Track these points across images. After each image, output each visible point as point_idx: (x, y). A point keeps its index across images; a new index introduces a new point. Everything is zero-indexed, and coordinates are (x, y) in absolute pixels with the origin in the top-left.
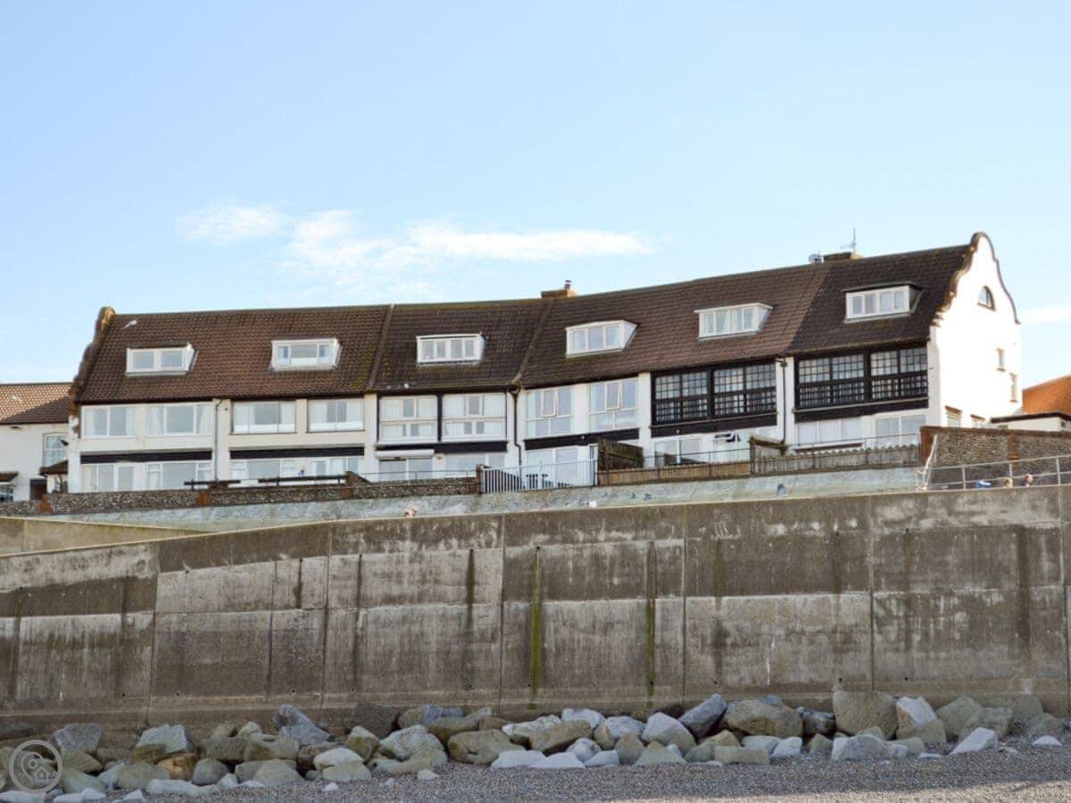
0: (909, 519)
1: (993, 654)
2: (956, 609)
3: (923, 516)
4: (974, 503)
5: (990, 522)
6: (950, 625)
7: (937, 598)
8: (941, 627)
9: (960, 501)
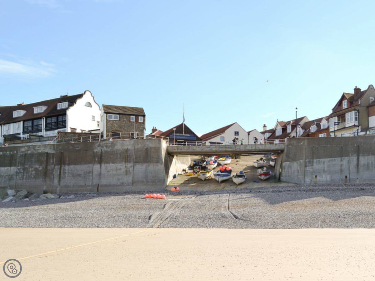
0: (26, 151)
1: (39, 180)
2: (33, 171)
3: (28, 150)
4: (39, 147)
5: (41, 152)
6: (31, 174)
7: (29, 168)
8: (30, 174)
9: (36, 147)
